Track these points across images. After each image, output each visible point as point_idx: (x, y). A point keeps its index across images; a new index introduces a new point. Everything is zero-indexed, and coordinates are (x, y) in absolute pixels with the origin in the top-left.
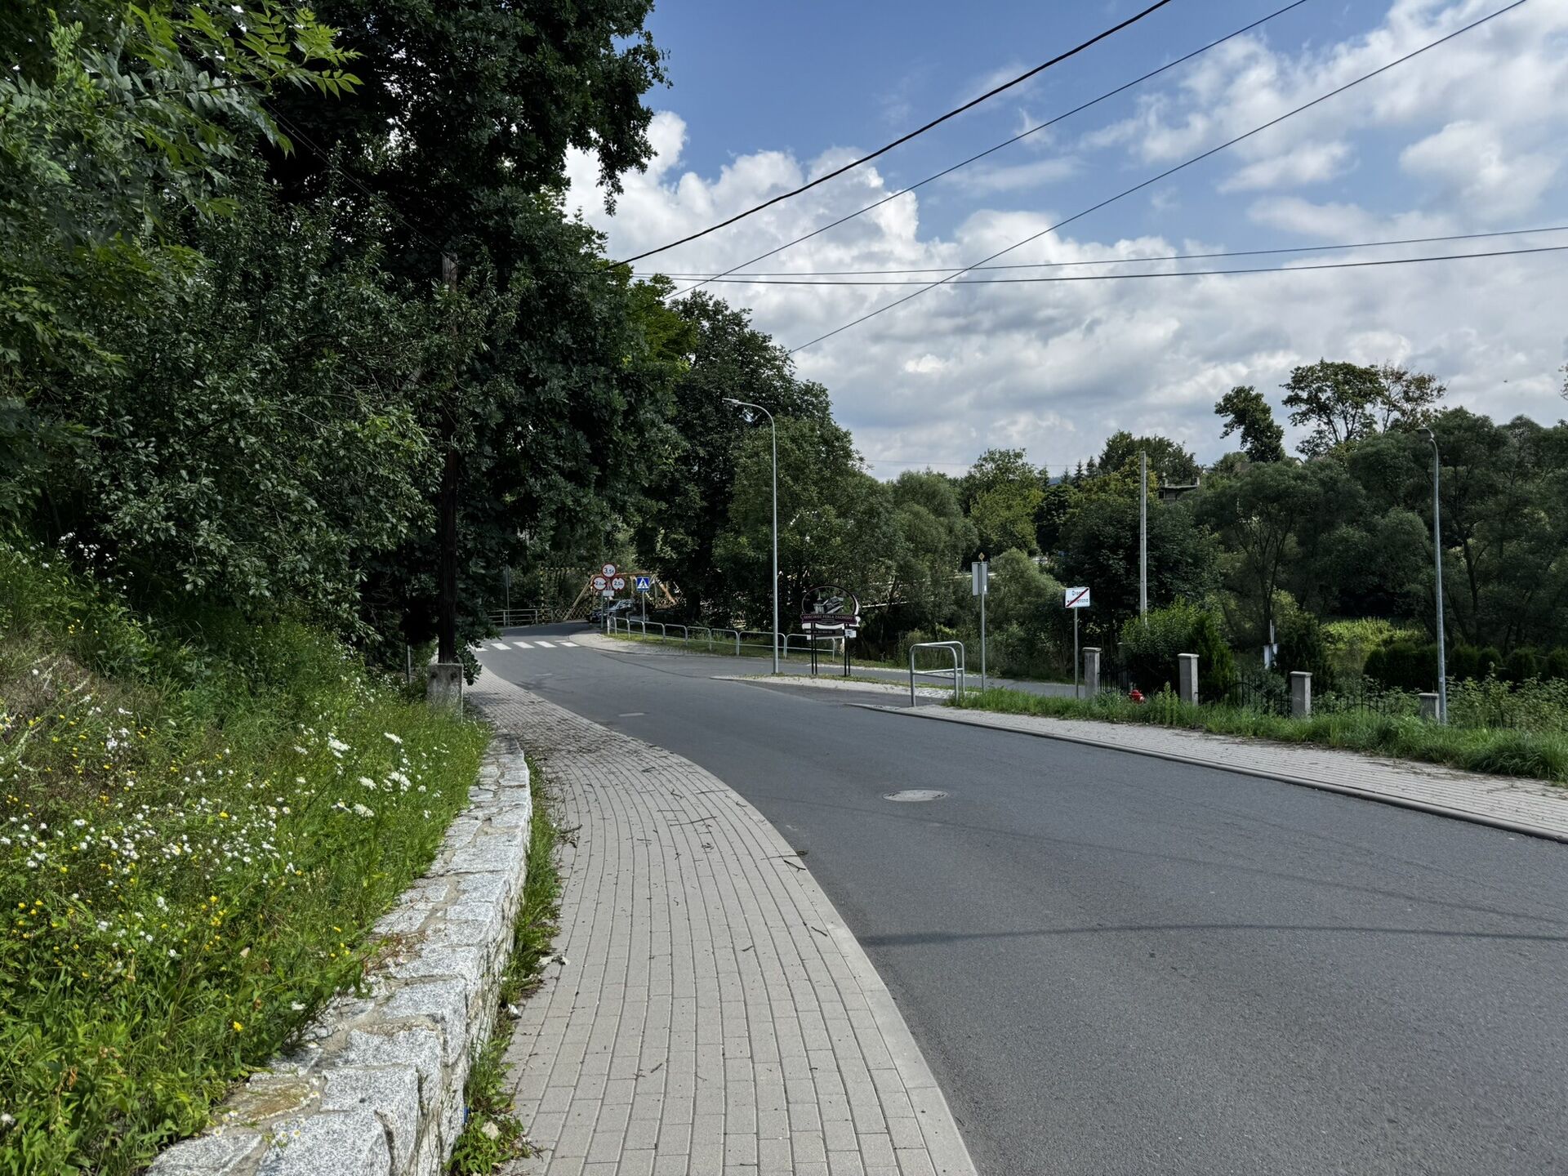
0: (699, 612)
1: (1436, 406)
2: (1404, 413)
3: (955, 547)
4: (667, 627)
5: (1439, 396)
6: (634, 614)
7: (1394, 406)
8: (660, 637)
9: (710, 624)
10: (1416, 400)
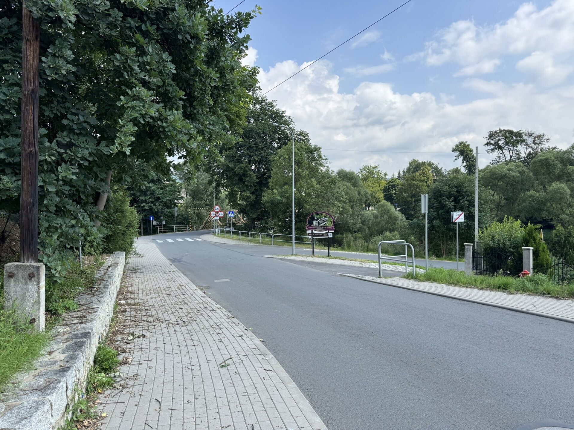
0: (255, 226)
1: (546, 146)
2: (533, 149)
3: (361, 200)
4: (241, 233)
5: (547, 142)
6: (228, 227)
7: (529, 146)
8: (238, 237)
9: (260, 231)
10: (538, 144)
